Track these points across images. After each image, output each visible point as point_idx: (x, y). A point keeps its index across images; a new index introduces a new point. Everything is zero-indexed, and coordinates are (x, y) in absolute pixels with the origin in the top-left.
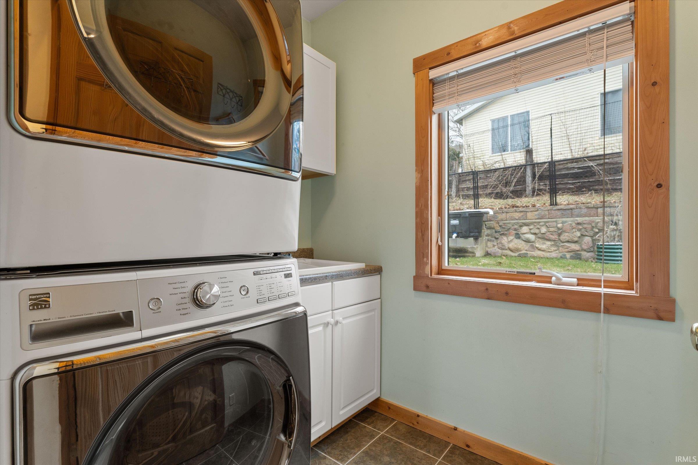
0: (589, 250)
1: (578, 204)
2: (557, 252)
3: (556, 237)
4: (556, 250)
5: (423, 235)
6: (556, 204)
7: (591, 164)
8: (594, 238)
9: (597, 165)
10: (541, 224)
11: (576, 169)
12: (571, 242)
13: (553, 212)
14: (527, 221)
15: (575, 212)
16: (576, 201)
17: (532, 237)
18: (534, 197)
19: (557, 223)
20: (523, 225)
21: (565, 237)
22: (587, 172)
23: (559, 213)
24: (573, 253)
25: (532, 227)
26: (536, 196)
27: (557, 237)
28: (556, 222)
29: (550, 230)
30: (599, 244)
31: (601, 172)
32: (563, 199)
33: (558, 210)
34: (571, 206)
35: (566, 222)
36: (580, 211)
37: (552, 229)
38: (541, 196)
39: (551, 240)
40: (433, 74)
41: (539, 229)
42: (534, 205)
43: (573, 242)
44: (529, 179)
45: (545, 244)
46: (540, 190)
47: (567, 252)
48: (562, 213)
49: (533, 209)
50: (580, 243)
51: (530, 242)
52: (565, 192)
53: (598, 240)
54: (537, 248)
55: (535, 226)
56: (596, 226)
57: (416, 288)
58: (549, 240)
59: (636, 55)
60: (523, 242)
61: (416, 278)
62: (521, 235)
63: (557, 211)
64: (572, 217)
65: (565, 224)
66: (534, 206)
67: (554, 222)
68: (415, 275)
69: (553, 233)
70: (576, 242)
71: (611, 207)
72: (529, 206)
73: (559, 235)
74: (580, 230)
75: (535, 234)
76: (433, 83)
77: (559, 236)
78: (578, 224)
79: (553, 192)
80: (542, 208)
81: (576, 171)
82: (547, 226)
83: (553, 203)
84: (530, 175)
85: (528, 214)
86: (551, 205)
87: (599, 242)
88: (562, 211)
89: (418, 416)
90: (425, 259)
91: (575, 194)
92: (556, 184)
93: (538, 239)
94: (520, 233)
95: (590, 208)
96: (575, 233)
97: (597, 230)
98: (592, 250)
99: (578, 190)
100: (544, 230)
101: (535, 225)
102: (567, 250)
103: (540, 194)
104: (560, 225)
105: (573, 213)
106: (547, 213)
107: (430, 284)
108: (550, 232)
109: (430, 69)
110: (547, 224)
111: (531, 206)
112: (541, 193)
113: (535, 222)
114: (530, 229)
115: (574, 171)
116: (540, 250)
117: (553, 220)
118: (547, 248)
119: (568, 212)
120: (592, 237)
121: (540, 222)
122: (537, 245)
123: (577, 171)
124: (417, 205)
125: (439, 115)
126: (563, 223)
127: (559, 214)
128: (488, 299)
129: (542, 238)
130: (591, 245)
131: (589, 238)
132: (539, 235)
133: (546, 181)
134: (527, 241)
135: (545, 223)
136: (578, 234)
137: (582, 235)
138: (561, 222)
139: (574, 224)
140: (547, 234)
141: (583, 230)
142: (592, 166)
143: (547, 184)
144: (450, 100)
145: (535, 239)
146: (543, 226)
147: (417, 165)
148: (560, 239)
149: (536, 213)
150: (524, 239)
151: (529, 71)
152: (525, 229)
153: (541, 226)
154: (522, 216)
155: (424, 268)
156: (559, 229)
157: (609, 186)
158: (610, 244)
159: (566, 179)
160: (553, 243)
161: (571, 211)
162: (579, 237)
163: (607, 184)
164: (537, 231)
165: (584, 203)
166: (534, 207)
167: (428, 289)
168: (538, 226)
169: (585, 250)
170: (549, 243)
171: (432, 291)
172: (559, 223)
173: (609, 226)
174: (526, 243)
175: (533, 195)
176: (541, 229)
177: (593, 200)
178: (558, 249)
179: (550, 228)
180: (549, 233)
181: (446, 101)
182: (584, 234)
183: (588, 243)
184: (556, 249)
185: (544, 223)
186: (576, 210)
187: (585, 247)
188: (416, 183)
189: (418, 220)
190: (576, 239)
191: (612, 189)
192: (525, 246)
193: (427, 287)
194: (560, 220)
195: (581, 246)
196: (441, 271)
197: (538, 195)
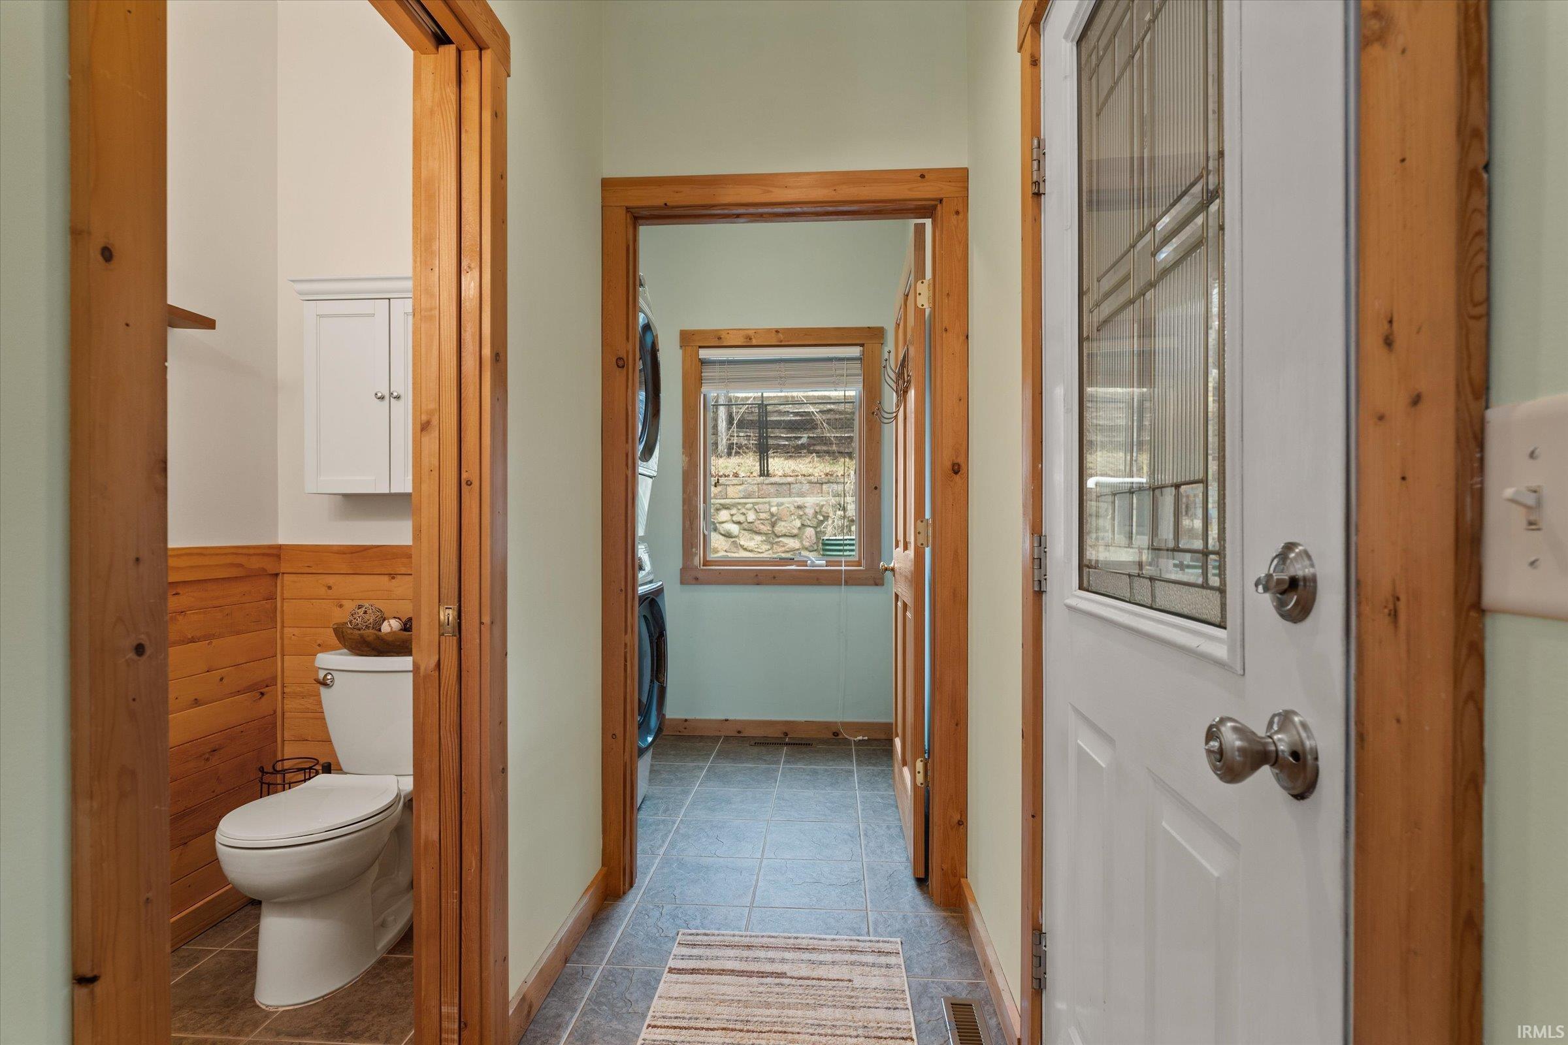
0: (811, 549)
1: (797, 476)
2: (770, 552)
3: (768, 528)
4: (769, 550)
5: (691, 524)
6: (768, 475)
7: (811, 409)
8: (819, 529)
9: (820, 411)
10: (749, 506)
11: (792, 415)
12: (789, 536)
13: (765, 487)
14: (727, 501)
15: (793, 488)
16: (793, 471)
17: (734, 529)
18: (732, 458)
19: (771, 506)
20: (721, 507)
21: (781, 528)
22: (807, 421)
23: (772, 489)
24: (792, 553)
25: (734, 511)
26: (735, 456)
27: (770, 529)
28: (769, 503)
29: (761, 518)
30: (825, 538)
31: (825, 425)
32: (778, 465)
33: (772, 484)
34: (790, 479)
35: (782, 504)
36: (800, 487)
37: (763, 516)
38: (741, 457)
39: (761, 533)
40: (704, 354)
41: (744, 514)
42: (736, 473)
43: (792, 536)
44: (722, 425)
45: (753, 539)
46: (740, 447)
47: (783, 553)
48: (777, 490)
49: (735, 481)
50: (800, 538)
51: (732, 537)
52: (777, 452)
53: (824, 532)
54: (742, 546)
55: (739, 509)
56: (820, 511)
57: (682, 583)
58: (758, 533)
59: (864, 388)
60: (721, 537)
61: (684, 570)
62: (717, 525)
63: (770, 486)
64: (790, 497)
65: (780, 508)
66: (736, 475)
67: (766, 503)
68: (681, 567)
69: (766, 522)
70: (794, 536)
71: (838, 483)
72: (729, 476)
73: (773, 525)
74: (800, 517)
75: (739, 523)
76: (703, 362)
77: (773, 527)
78: (799, 507)
79: (763, 451)
80: (750, 480)
81: (791, 417)
82: (756, 510)
83: (764, 473)
84: (724, 418)
85: (728, 488)
86: (761, 475)
87: (825, 535)
88: (777, 486)
89: (686, 720)
90: (694, 550)
91: (790, 456)
92: (767, 438)
93: (743, 532)
94: (716, 522)
95: (812, 483)
96: (794, 522)
97: (821, 518)
98: (816, 548)
99: (795, 451)
100: (751, 516)
101: (739, 507)
102: (783, 549)
103: (739, 453)
104: (774, 509)
105: (792, 490)
106: (755, 488)
107: (699, 575)
108: (761, 519)
109: (700, 347)
110: (756, 507)
111: (731, 476)
112: (741, 451)
113: (739, 504)
114: (732, 515)
115: (789, 418)
116: (745, 549)
117: (764, 500)
118: (757, 546)
119: (785, 487)
120: (815, 528)
121: (746, 504)
122: (742, 543)
123: (794, 418)
124: (684, 492)
125: (704, 395)
126: (778, 505)
127: (772, 491)
128: (758, 584)
129: (749, 530)
130: (815, 541)
131: (812, 529)
132: (745, 525)
133: (748, 430)
134: (728, 535)
135: (754, 506)
136: (798, 523)
137: (803, 525)
138: (775, 504)
139: (792, 508)
140: (756, 524)
141: (804, 518)
142: (813, 412)
143: (750, 436)
144: (720, 384)
145: (740, 532)
146: (750, 509)
147: (684, 447)
148: (773, 532)
149: (741, 488)
150: (723, 533)
151: (793, 377)
152: (724, 515)
153: (747, 509)
154: (720, 492)
155: (693, 559)
156: (772, 515)
157: (834, 448)
158: (837, 538)
159: (777, 430)
160: (764, 538)
161: (788, 486)
162: (799, 528)
163: (831, 444)
164: (741, 518)
165: (804, 475)
166: (736, 477)
167: (697, 581)
168: (744, 510)
169: (806, 549)
170: (758, 538)
171: (701, 584)
172: (772, 506)
173: (835, 512)
174: (725, 538)
175: (729, 454)
176: (748, 515)
177: (816, 470)
178: (772, 548)
179: (760, 514)
180: (759, 522)
181: (715, 384)
182: (805, 524)
183: (810, 537)
184: (768, 547)
185: (752, 505)
186: (794, 486)
187: (807, 544)
188: (683, 467)
189: (686, 508)
190: (795, 531)
191: (839, 452)
192: (724, 544)
193: (697, 579)
194: (775, 501)
195: (801, 542)
196: (706, 563)
197: (737, 453)
